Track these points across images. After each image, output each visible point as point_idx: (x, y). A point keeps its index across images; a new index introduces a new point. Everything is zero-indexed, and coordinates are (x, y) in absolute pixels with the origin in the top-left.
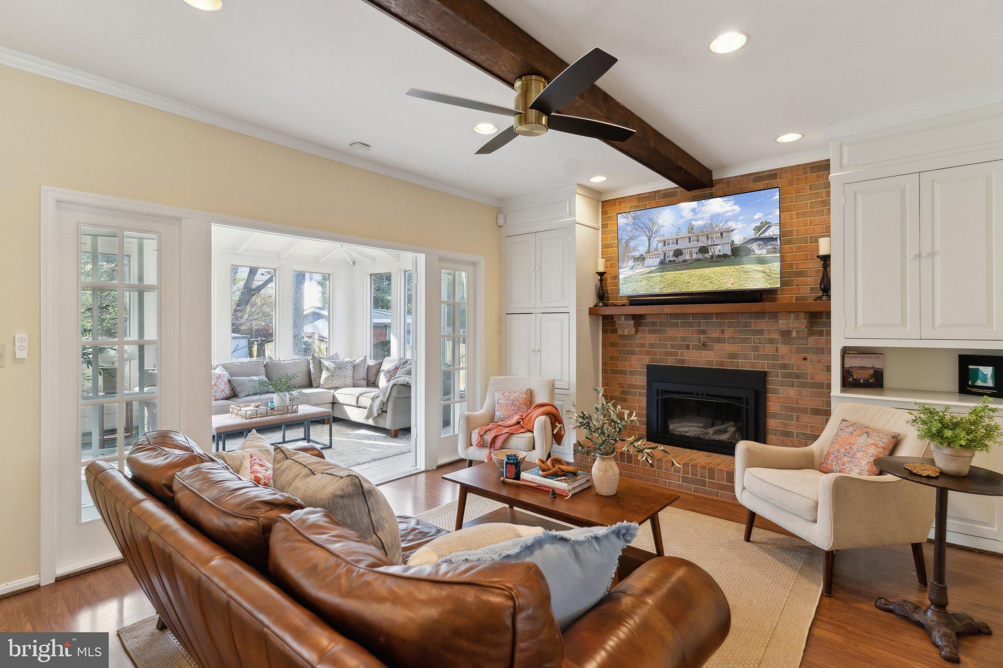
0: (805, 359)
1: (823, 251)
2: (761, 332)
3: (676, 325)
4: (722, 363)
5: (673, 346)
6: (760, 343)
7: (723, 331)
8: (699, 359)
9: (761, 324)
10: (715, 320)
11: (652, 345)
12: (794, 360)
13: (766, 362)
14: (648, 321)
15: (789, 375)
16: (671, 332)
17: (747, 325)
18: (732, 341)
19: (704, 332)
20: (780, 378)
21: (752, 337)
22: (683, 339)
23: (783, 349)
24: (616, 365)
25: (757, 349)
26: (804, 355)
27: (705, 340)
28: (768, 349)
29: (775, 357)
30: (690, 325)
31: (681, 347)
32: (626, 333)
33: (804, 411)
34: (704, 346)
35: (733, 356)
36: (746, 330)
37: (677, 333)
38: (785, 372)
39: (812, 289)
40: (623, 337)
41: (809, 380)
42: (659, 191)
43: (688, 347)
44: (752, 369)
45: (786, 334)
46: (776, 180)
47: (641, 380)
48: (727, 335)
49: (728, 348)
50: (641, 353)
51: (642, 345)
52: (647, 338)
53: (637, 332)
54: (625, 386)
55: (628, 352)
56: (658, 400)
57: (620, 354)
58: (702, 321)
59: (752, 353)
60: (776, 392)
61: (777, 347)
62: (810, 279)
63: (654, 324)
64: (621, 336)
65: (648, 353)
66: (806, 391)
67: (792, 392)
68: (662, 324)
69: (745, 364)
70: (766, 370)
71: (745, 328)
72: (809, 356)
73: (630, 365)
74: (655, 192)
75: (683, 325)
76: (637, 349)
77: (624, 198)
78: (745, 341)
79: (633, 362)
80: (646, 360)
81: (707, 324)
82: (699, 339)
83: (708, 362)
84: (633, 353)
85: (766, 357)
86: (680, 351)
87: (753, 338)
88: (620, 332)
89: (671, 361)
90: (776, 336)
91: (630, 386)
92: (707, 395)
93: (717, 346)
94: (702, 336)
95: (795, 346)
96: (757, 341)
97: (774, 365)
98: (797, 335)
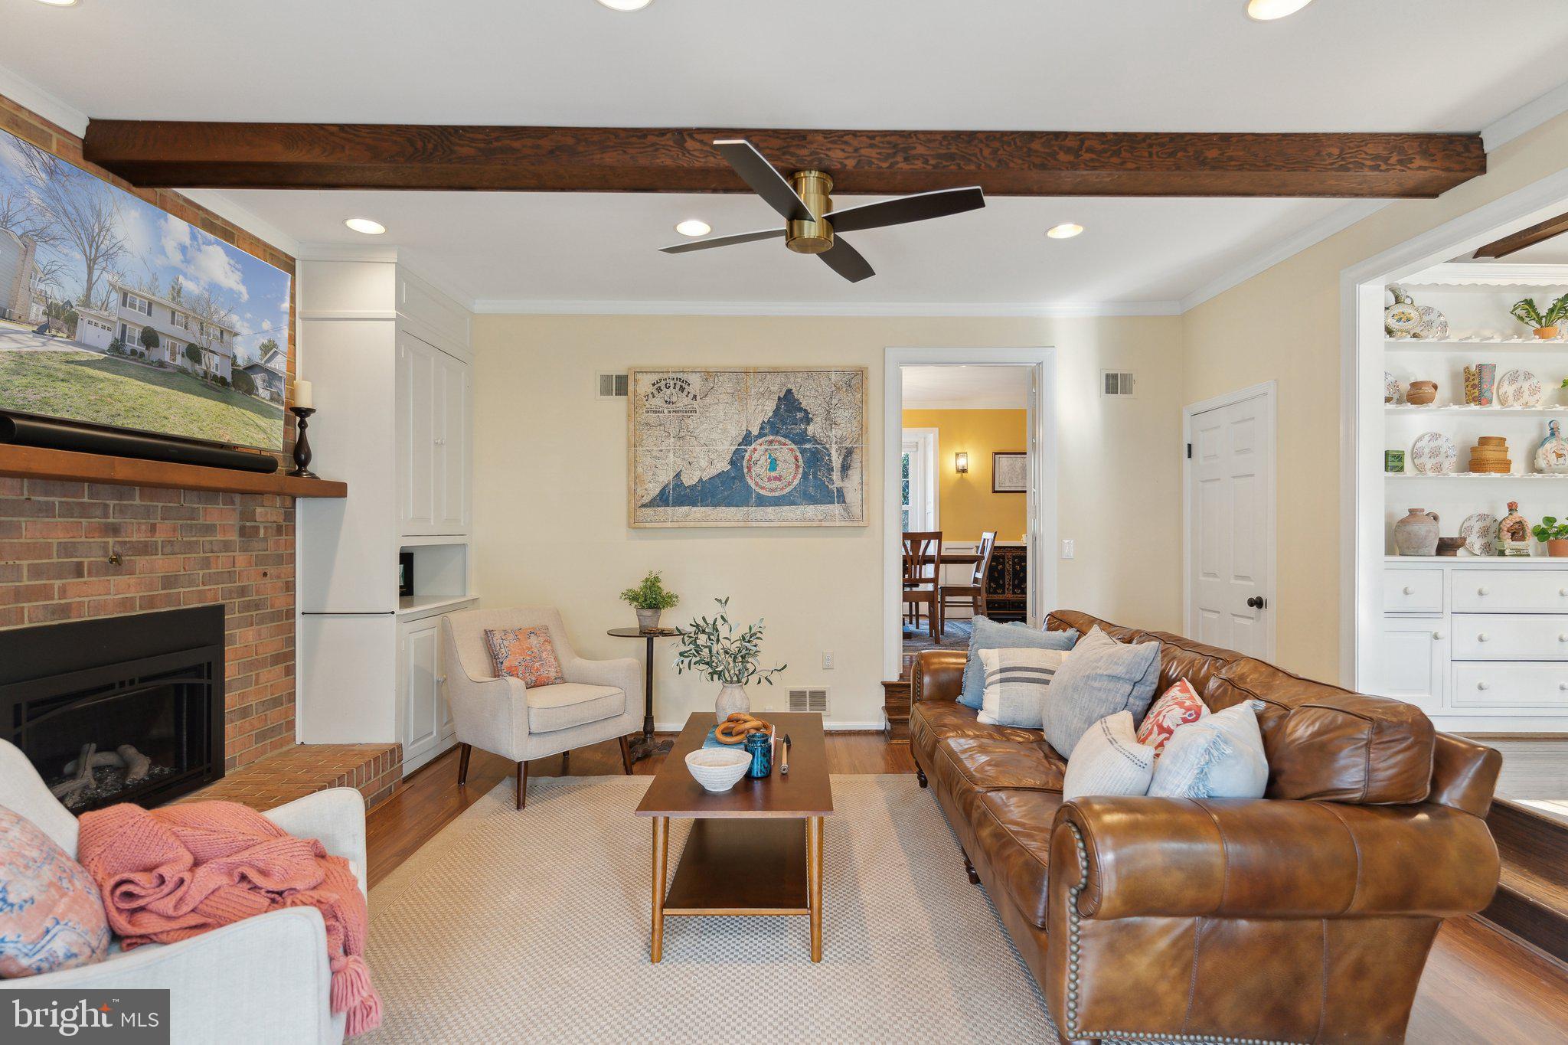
0: (265, 575)
1: (301, 401)
2: (209, 529)
4: (151, 601)
5: (35, 573)
6: (212, 552)
7: (153, 528)
8: (105, 597)
10: (137, 502)
12: (253, 578)
13: (220, 586)
15: (247, 607)
16: (31, 530)
17: (194, 515)
18: (168, 549)
19: (115, 530)
20: (239, 615)
21: (201, 539)
22: (66, 550)
23: (241, 559)
25: (206, 563)
26: (262, 569)
27: (118, 549)
28: (222, 563)
29: (231, 577)
30: (84, 510)
31: (59, 572)
33: (263, 664)
34: (116, 565)
35: (169, 581)
36: (191, 526)
37: (50, 532)
38: (244, 602)
41: (269, 610)
43: (77, 571)
44: (200, 605)
45: (251, 532)
48: (159, 537)
49: (161, 564)
58: (111, 503)
59: (201, 572)
61: (234, 557)
66: (265, 629)
67: (250, 635)
68: (6, 507)
69: (189, 598)
70: (221, 602)
71: (189, 522)
72: (269, 570)
75: (68, 510)
78: (190, 547)
81: (122, 511)
82: (105, 545)
83: (126, 603)
85: (219, 579)
86: (57, 584)
87: (203, 541)
90: (237, 537)
93: (141, 562)
94: (111, 540)
95: (254, 553)
96: (208, 547)
97: (231, 592)
98: (265, 533)
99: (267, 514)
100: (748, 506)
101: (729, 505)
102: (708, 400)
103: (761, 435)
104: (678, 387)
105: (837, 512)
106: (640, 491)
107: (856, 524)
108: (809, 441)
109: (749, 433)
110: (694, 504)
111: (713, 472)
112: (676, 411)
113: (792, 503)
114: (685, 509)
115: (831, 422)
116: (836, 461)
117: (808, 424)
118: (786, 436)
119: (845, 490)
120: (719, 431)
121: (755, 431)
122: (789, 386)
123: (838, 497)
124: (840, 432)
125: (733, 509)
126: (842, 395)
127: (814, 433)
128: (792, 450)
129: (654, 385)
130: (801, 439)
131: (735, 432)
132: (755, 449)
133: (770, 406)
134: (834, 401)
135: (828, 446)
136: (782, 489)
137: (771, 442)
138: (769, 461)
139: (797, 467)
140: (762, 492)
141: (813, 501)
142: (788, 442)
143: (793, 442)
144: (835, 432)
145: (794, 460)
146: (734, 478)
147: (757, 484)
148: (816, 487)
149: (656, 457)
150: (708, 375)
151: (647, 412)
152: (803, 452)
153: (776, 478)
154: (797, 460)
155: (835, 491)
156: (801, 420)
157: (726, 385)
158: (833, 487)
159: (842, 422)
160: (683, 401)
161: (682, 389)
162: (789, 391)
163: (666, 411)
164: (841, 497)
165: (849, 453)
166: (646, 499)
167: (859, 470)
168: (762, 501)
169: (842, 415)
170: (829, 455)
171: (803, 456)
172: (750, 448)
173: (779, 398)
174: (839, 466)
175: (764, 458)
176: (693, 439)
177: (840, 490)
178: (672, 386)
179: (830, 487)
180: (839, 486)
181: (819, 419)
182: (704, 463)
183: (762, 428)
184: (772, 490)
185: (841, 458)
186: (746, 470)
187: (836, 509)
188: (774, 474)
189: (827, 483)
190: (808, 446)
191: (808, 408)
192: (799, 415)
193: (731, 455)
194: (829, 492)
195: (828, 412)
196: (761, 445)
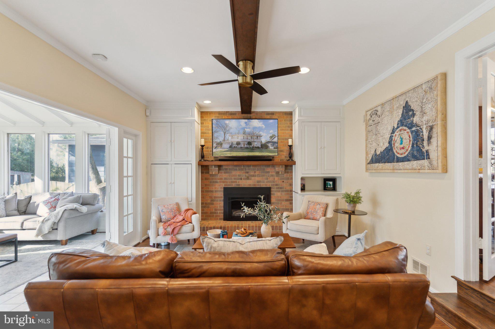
0: (283, 182)
1: (290, 144)
2: (269, 172)
3: (236, 170)
4: (255, 185)
5: (234, 179)
6: (268, 177)
7: (255, 172)
8: (246, 183)
9: (269, 169)
10: (252, 168)
11: (225, 179)
12: (280, 182)
14: (223, 168)
15: (278, 188)
16: (234, 173)
17: (264, 169)
18: (258, 176)
19: (248, 173)
20: (275, 189)
21: (266, 174)
22: (239, 176)
23: (276, 179)
24: (208, 188)
25: (267, 179)
26: (283, 180)
27: (248, 176)
28: (271, 179)
29: (274, 182)
30: (242, 170)
31: (238, 179)
32: (214, 173)
33: (283, 200)
34: (248, 178)
35: (258, 182)
36: (263, 172)
37: (237, 173)
38: (277, 187)
39: (285, 157)
40: (212, 175)
41: (284, 189)
42: (229, 112)
43: (241, 179)
44: (266, 187)
45: (278, 173)
46: (273, 116)
47: (220, 194)
48: (256, 174)
49: (257, 179)
50: (220, 182)
51: (221, 179)
52: (223, 175)
53: (219, 173)
54: (213, 197)
55: (214, 182)
56: (229, 202)
57: (210, 183)
58: (247, 168)
59: (266, 181)
60: (274, 194)
61: (274, 178)
62: (285, 153)
63: (226, 169)
64: (211, 175)
65: (224, 182)
66: (284, 193)
67: (279, 194)
68: (230, 169)
69: (263, 185)
70: (271, 186)
72: (284, 181)
73: (215, 188)
74: (227, 112)
75: (239, 170)
76: (218, 181)
77: (212, 112)
78: (263, 176)
79: (217, 186)
80: (223, 185)
81: (249, 169)
82: (246, 175)
83: (249, 185)
84: (216, 182)
85: (270, 182)
86: (238, 181)
88: (210, 173)
89: (234, 185)
90: (274, 174)
91: (215, 197)
92: (250, 198)
93: (253, 178)
95: (280, 177)
96: (267, 176)
97: (273, 184)
98: (281, 173)
99: (279, 169)
100: (394, 162)
101: (388, 162)
102: (383, 116)
103: (398, 127)
104: (375, 113)
105: (426, 164)
106: (368, 158)
107: (435, 171)
108: (414, 126)
109: (394, 127)
110: (379, 163)
111: (384, 148)
112: (375, 124)
113: (409, 160)
114: (377, 164)
115: (423, 113)
116: (425, 134)
117: (414, 117)
118: (406, 126)
119: (429, 151)
120: (386, 129)
121: (396, 127)
122: (407, 99)
123: (427, 156)
124: (427, 117)
125: (389, 164)
126: (428, 96)
127: (416, 121)
128: (408, 132)
129: (370, 115)
130: (411, 126)
131: (390, 129)
132: (396, 135)
133: (400, 112)
134: (424, 101)
135: (422, 127)
136: (405, 153)
137: (401, 130)
138: (400, 139)
139: (410, 141)
140: (399, 156)
141: (416, 158)
142: (406, 128)
143: (408, 128)
144: (425, 118)
145: (409, 138)
146: (390, 150)
147: (396, 152)
148: (417, 151)
149: (371, 144)
150: (383, 105)
151: (369, 126)
152: (412, 132)
153: (403, 148)
154: (410, 137)
155: (425, 152)
156: (411, 115)
157: (387, 107)
158: (424, 150)
159: (428, 111)
160: (377, 119)
161: (376, 114)
162: (407, 102)
163: (373, 125)
164: (428, 156)
165: (431, 128)
166: (369, 161)
167: (436, 138)
168: (399, 160)
169: (428, 107)
170: (422, 132)
171: (412, 135)
172: (394, 134)
173: (404, 107)
174: (427, 137)
175: (398, 138)
176: (379, 135)
177: (427, 151)
178: (374, 113)
179: (423, 150)
180: (426, 149)
181: (418, 113)
182: (382, 144)
183: (398, 124)
184: (401, 154)
185: (427, 133)
186: (393, 145)
187: (425, 162)
188: (402, 146)
189: (421, 148)
190: (414, 129)
191: (413, 109)
192: (411, 113)
193: (389, 139)
194: (423, 153)
195: (422, 107)
196: (397, 132)
